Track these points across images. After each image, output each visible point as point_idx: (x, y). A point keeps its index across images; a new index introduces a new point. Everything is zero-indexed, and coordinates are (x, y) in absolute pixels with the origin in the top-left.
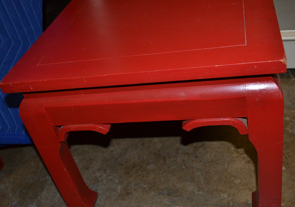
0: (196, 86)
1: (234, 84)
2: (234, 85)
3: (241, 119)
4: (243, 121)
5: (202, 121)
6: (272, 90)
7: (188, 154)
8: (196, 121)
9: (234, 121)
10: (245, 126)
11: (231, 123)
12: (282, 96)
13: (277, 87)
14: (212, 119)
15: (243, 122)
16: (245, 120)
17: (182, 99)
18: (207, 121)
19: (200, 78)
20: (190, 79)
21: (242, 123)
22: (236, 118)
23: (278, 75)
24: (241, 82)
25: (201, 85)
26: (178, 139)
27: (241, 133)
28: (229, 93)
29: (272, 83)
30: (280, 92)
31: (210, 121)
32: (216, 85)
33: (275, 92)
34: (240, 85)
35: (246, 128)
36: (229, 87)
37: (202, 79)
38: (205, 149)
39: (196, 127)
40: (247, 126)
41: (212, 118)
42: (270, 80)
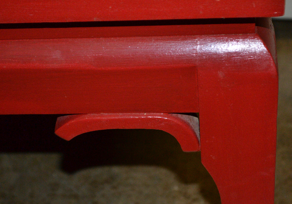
0: (89, 37)
1: (172, 37)
2: (172, 39)
3: (185, 118)
4: (189, 122)
5: (99, 118)
6: (255, 54)
7: (76, 197)
8: (87, 117)
9: (170, 121)
10: (195, 133)
11: (163, 124)
12: (273, 69)
13: (266, 49)
14: (121, 114)
15: (191, 124)
16: (196, 119)
17: (56, 65)
18: (110, 118)
19: (95, 19)
20: (74, 21)
21: (188, 125)
22: (174, 115)
23: (271, 23)
24: (188, 35)
25: (98, 36)
26: (54, 158)
27: (185, 150)
28: (160, 56)
29: (254, 38)
30: (270, 60)
31: (117, 118)
32: (133, 38)
33: (259, 59)
34: (186, 39)
35: (197, 138)
36: (161, 44)
37: (100, 20)
38: (114, 188)
39: (86, 131)
40: (198, 133)
41: (121, 112)
42: (250, 33)
